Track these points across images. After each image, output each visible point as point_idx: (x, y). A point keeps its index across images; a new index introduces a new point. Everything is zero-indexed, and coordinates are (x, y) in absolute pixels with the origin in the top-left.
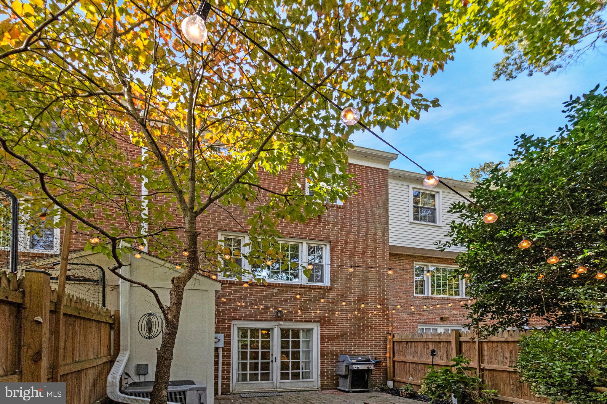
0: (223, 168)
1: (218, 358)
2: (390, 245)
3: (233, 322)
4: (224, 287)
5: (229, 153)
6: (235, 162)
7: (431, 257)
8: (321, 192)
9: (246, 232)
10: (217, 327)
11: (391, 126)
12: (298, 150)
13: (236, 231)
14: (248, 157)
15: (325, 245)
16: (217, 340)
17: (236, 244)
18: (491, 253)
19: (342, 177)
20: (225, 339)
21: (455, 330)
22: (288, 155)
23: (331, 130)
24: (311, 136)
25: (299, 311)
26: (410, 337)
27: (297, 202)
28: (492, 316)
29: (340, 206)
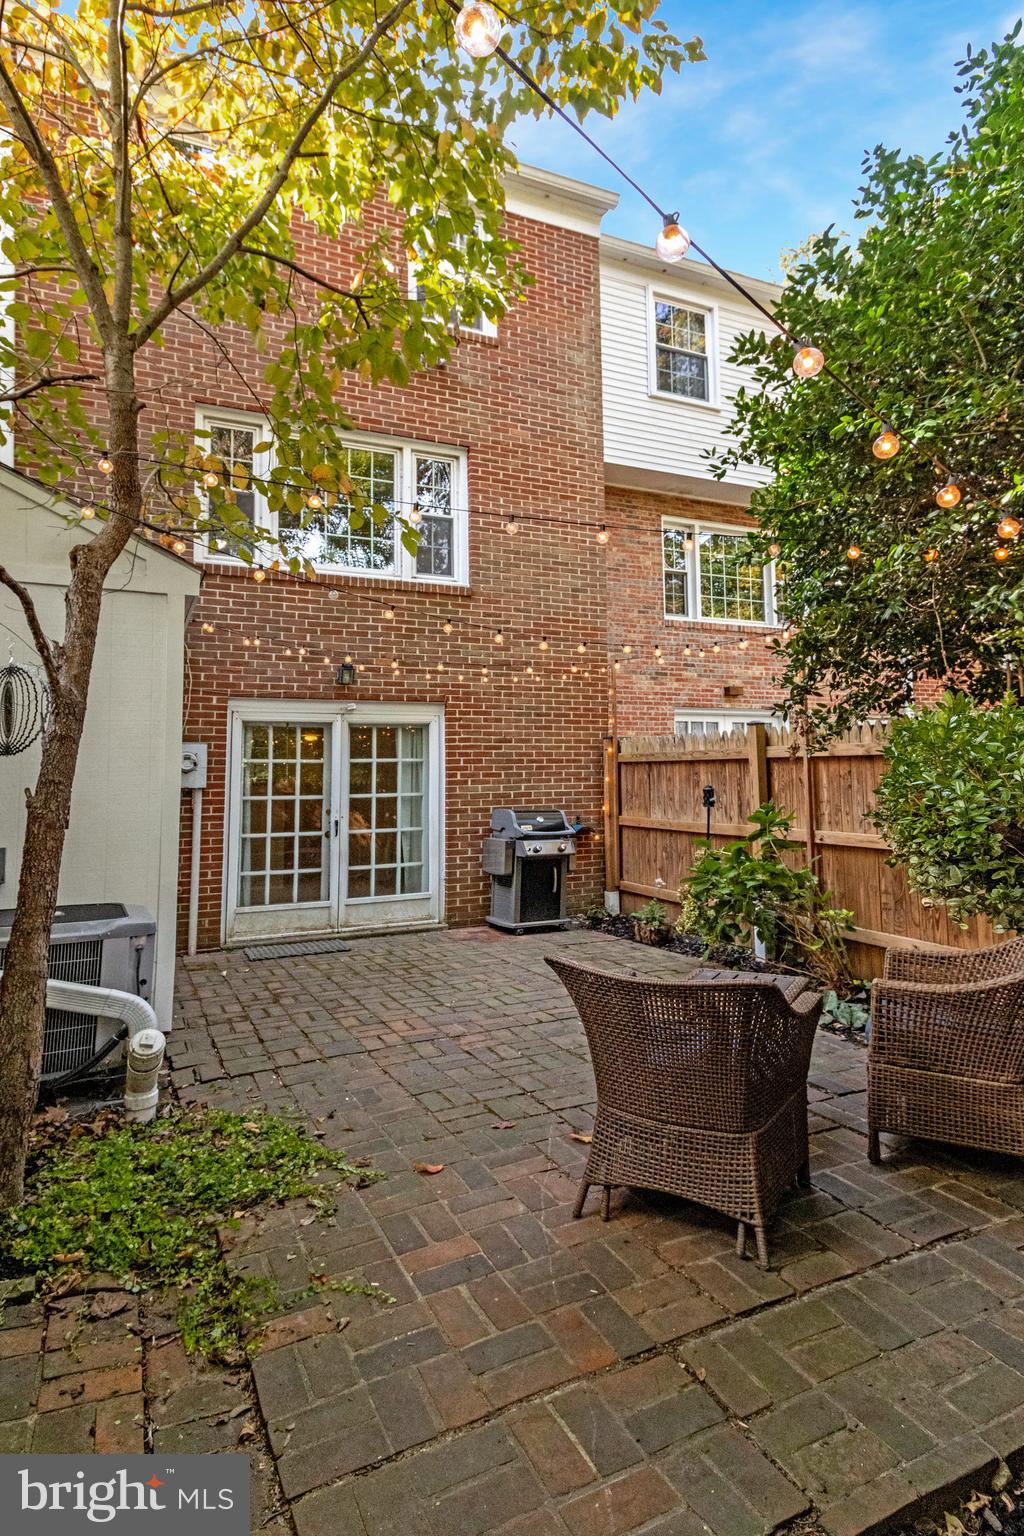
0: (204, 205)
1: (191, 827)
2: (607, 465)
3: (233, 705)
4: (208, 586)
5: (217, 158)
6: (232, 189)
7: (699, 502)
8: (443, 290)
9: (264, 410)
10: (190, 721)
11: (600, 108)
12: (386, 164)
13: (240, 408)
14: (265, 176)
15: (457, 458)
16: (188, 765)
17: (241, 450)
18: (825, 486)
19: (491, 248)
20: (209, 762)
21: (757, 724)
22: (363, 177)
23: (463, 109)
24: (417, 123)
25: (395, 665)
26: (657, 748)
27: (387, 321)
28: (834, 676)
29: (490, 339)
